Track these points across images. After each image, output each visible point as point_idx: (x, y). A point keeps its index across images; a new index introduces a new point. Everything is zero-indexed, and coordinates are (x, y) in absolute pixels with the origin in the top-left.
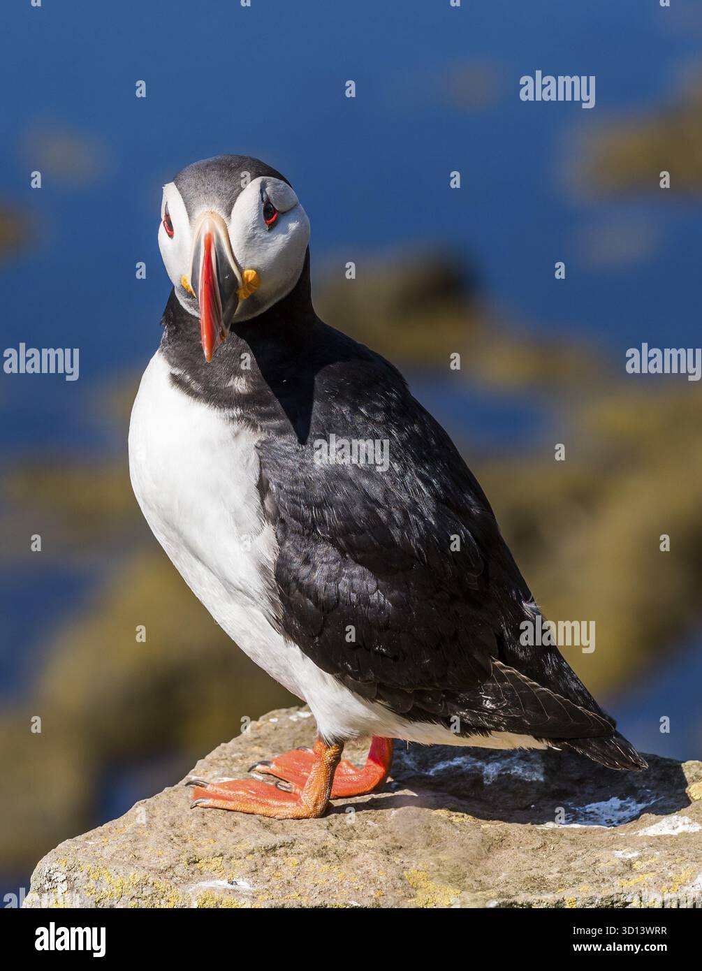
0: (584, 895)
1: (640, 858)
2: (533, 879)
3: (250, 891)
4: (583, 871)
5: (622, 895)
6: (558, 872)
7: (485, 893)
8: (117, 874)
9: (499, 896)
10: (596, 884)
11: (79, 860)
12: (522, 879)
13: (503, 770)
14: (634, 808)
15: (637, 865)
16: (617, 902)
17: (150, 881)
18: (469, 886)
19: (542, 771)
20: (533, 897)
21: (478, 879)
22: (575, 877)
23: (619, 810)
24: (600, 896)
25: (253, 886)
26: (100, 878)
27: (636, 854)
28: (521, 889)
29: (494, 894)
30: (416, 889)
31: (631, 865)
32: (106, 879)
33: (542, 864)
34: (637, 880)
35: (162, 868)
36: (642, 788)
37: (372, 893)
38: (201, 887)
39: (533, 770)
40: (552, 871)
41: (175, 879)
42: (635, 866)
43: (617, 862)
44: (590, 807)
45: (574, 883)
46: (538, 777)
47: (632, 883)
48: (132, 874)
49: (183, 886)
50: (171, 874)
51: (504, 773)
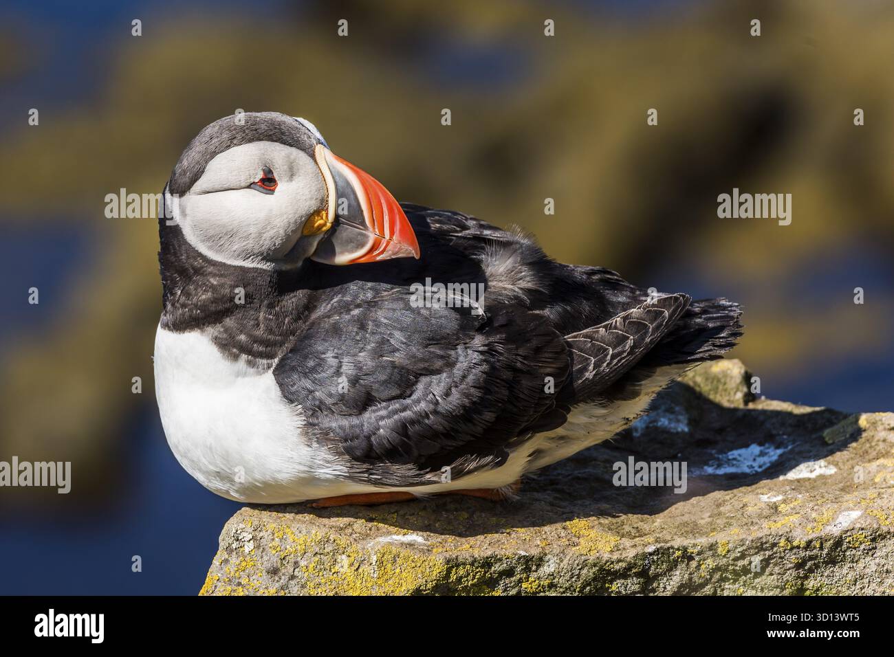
0: (736, 537)
1: (784, 501)
2: (686, 524)
3: (425, 545)
4: (732, 515)
5: (771, 536)
6: (710, 517)
7: (642, 539)
8: (300, 532)
9: (656, 541)
10: (745, 527)
11: (264, 520)
12: (676, 524)
13: (651, 422)
14: (772, 453)
15: (782, 508)
16: (766, 543)
17: (332, 538)
18: (627, 533)
19: (686, 422)
20: (688, 541)
21: (635, 526)
22: (725, 521)
23: (759, 456)
24: (750, 538)
25: (427, 540)
26: (285, 537)
27: (780, 498)
28: (676, 534)
29: (651, 539)
30: (579, 538)
31: (776, 507)
32: (290, 538)
33: (694, 510)
34: (783, 522)
35: (341, 525)
36: (779, 435)
37: (539, 543)
38: (379, 543)
39: (678, 421)
40: (703, 517)
41: (354, 536)
42: (780, 509)
43: (763, 506)
44: (733, 454)
45: (725, 527)
46: (683, 427)
47: (779, 525)
48: (314, 532)
49: (361, 542)
50: (350, 531)
51: (651, 425)
